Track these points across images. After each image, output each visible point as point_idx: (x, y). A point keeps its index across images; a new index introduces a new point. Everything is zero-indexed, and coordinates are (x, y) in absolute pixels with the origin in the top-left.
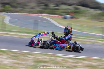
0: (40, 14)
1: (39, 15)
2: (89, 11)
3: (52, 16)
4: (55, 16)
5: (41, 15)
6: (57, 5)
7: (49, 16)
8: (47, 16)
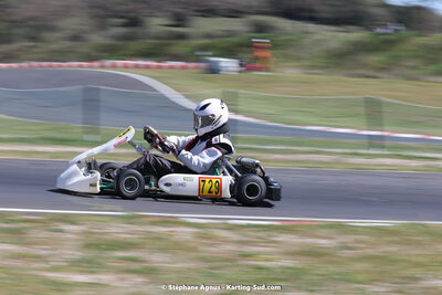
0: (108, 62)
1: (102, 67)
2: (316, 37)
3: (160, 67)
4: (171, 67)
5: (114, 67)
6: (179, 20)
7: (147, 67)
8: (137, 67)
